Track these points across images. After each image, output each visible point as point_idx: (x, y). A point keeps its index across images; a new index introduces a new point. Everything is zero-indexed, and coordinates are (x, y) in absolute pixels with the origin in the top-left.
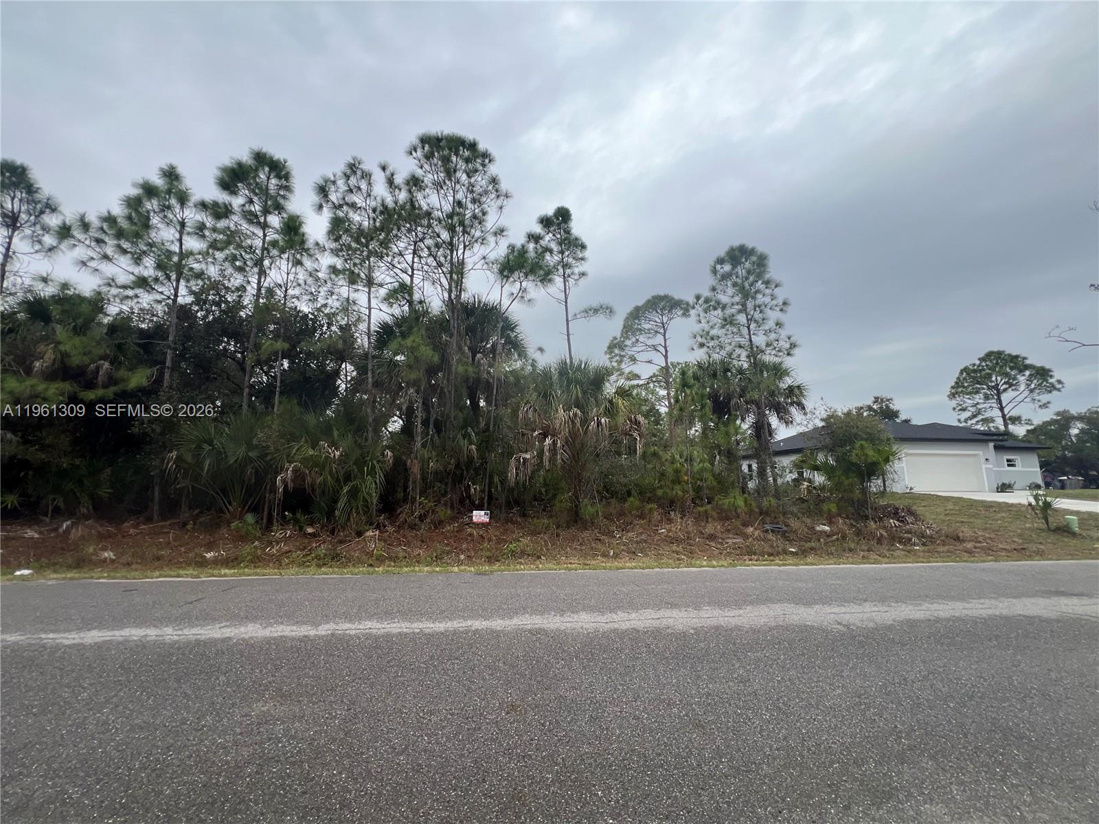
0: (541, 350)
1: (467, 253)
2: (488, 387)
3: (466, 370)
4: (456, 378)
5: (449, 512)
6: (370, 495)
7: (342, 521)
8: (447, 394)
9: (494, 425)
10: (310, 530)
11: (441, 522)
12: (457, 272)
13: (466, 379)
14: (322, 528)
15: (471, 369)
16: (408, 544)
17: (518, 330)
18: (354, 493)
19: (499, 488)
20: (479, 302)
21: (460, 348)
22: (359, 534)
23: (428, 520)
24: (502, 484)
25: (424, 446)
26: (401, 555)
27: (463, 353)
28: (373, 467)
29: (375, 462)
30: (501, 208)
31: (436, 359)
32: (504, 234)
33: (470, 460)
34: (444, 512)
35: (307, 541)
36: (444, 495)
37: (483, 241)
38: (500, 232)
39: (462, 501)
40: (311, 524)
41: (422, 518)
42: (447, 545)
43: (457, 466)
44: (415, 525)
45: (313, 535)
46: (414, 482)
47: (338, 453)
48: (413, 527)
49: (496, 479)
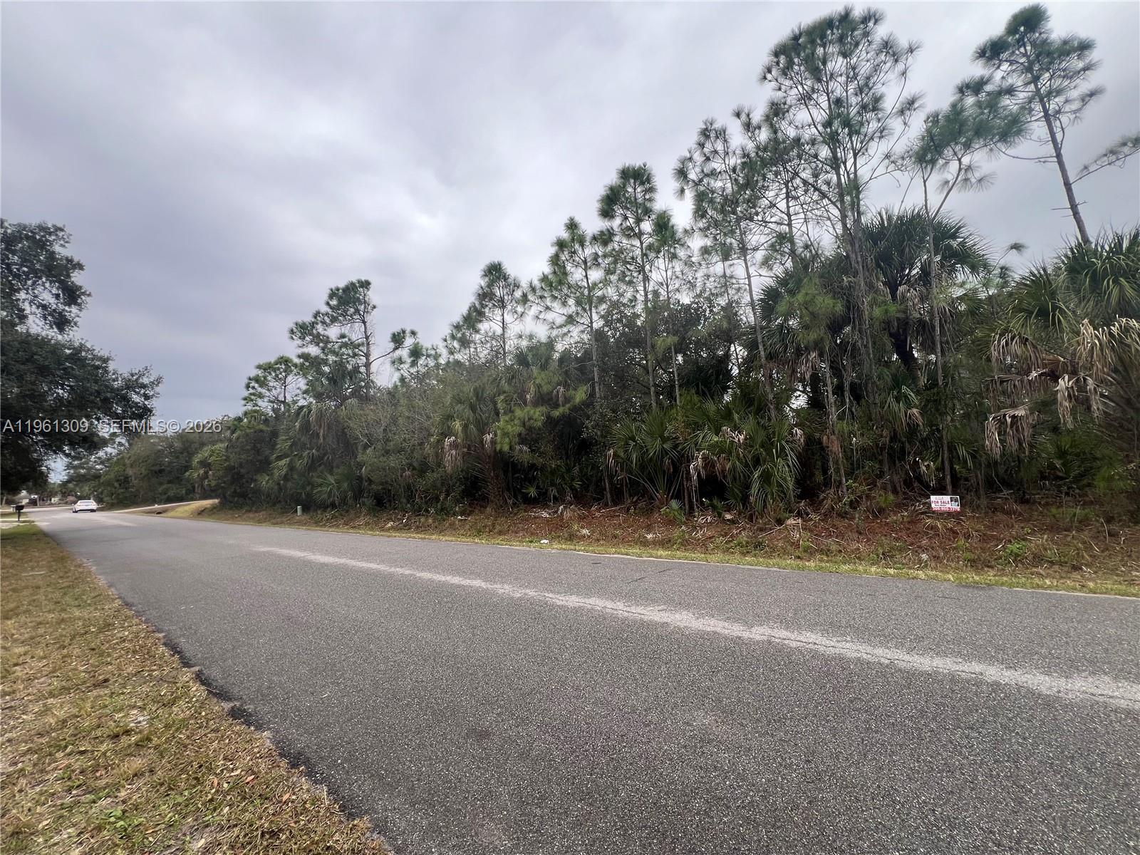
0: (1017, 247)
1: (860, 161)
2: (924, 328)
3: (886, 311)
4: (871, 326)
5: (891, 497)
6: (785, 479)
7: (759, 506)
8: (863, 350)
9: (945, 377)
10: (728, 517)
11: (881, 510)
12: (851, 192)
13: (887, 324)
14: (740, 514)
15: (893, 308)
16: (841, 535)
17: (964, 232)
18: (766, 478)
19: (970, 463)
20: (889, 218)
21: (871, 286)
22: (780, 522)
23: (863, 508)
25: (841, 418)
26: (834, 547)
27: (877, 291)
28: (783, 448)
29: (783, 442)
30: (904, 73)
31: (839, 308)
32: (916, 105)
33: (913, 429)
34: (884, 498)
35: (727, 527)
36: (881, 475)
37: (882, 133)
38: (909, 105)
39: (908, 483)
40: (729, 511)
41: (854, 505)
42: (897, 539)
44: (846, 513)
45: (733, 522)
46: (836, 463)
47: (742, 437)
48: (843, 515)
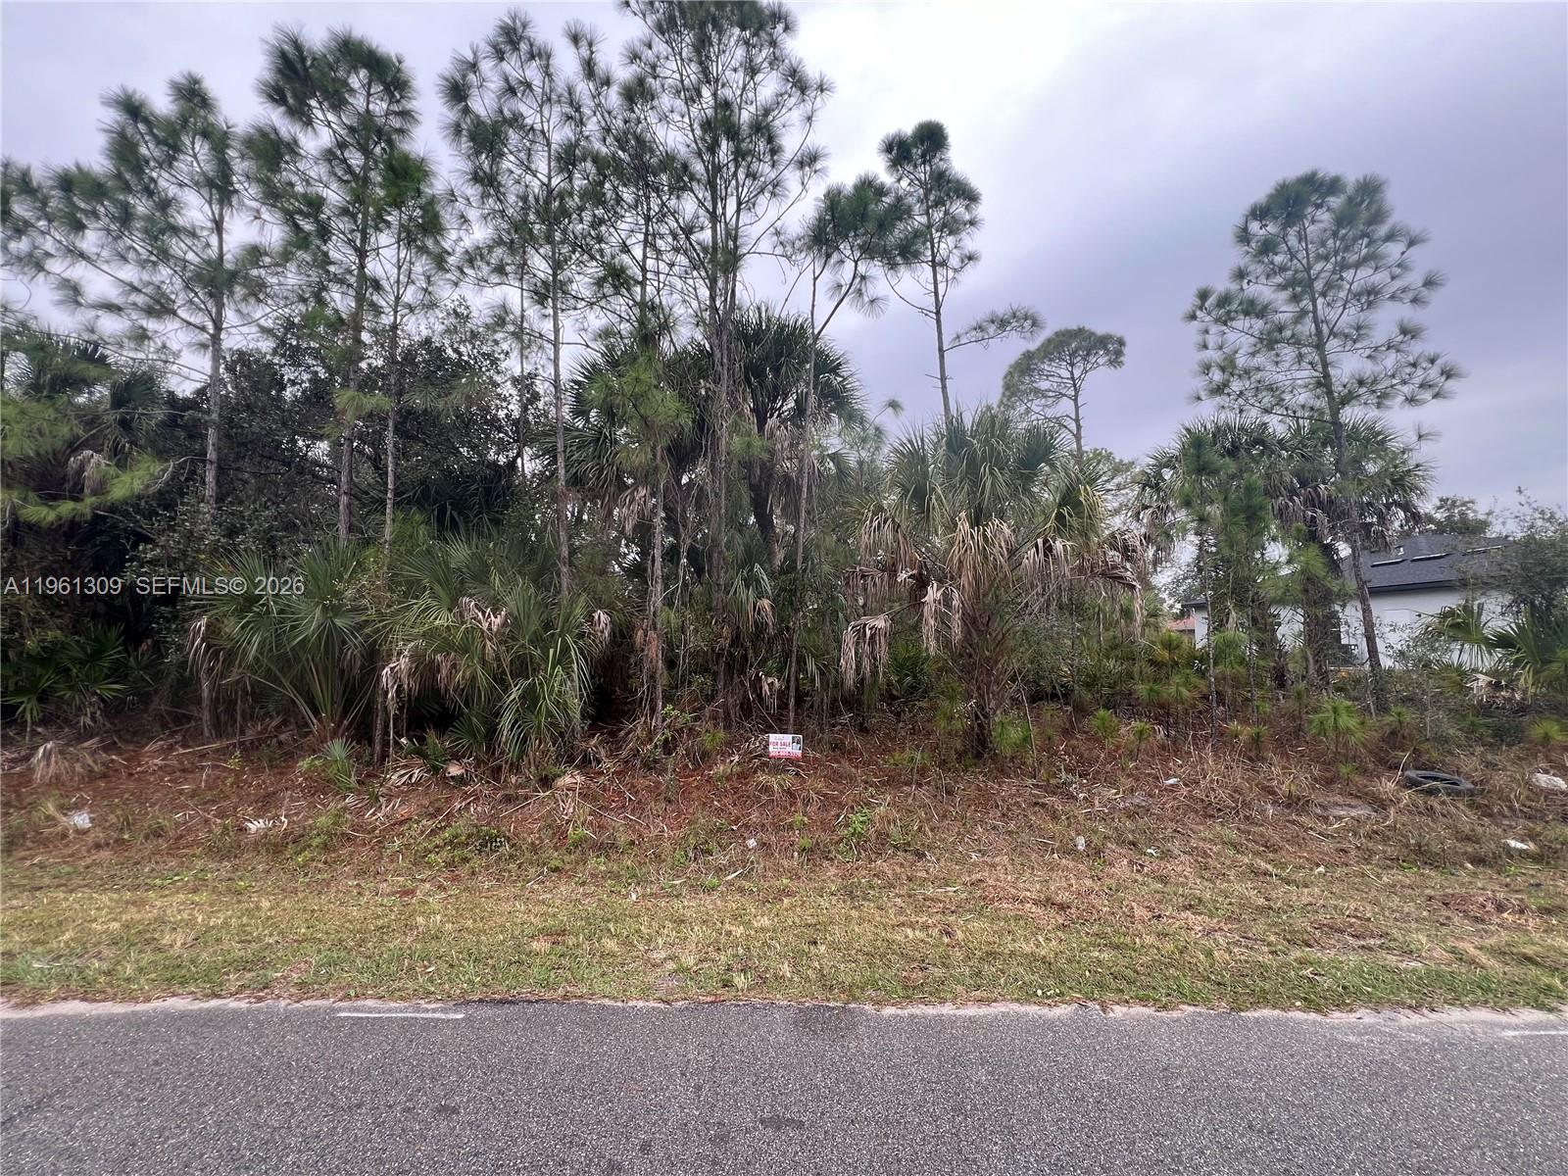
2: (789, 486)
3: (749, 445)
4: (729, 463)
5: (721, 734)
6: (564, 707)
7: (512, 754)
8: (711, 497)
9: (805, 560)
10: (455, 770)
11: (705, 755)
13: (747, 465)
14: (477, 766)
15: (757, 443)
19: (818, 684)
20: (769, 319)
21: (735, 406)
22: (546, 782)
23: (681, 750)
24: (822, 674)
25: (669, 602)
27: (740, 415)
28: (566, 649)
30: (809, 118)
33: (760, 628)
34: (712, 736)
35: (446, 793)
36: (710, 698)
37: (775, 188)
39: (746, 710)
40: (457, 757)
41: (668, 747)
43: (736, 641)
45: (461, 781)
46: (652, 677)
47: (497, 621)
49: (811, 666)
